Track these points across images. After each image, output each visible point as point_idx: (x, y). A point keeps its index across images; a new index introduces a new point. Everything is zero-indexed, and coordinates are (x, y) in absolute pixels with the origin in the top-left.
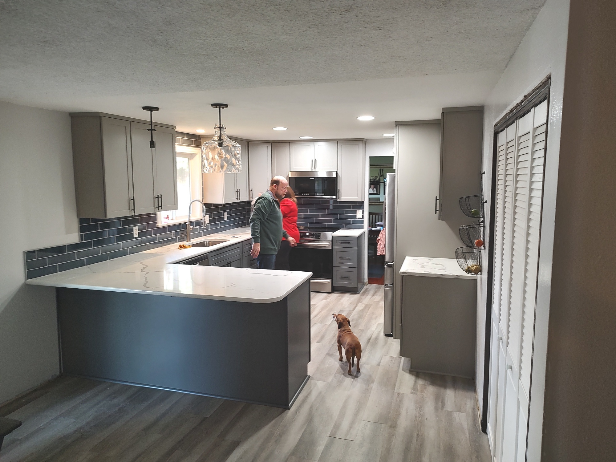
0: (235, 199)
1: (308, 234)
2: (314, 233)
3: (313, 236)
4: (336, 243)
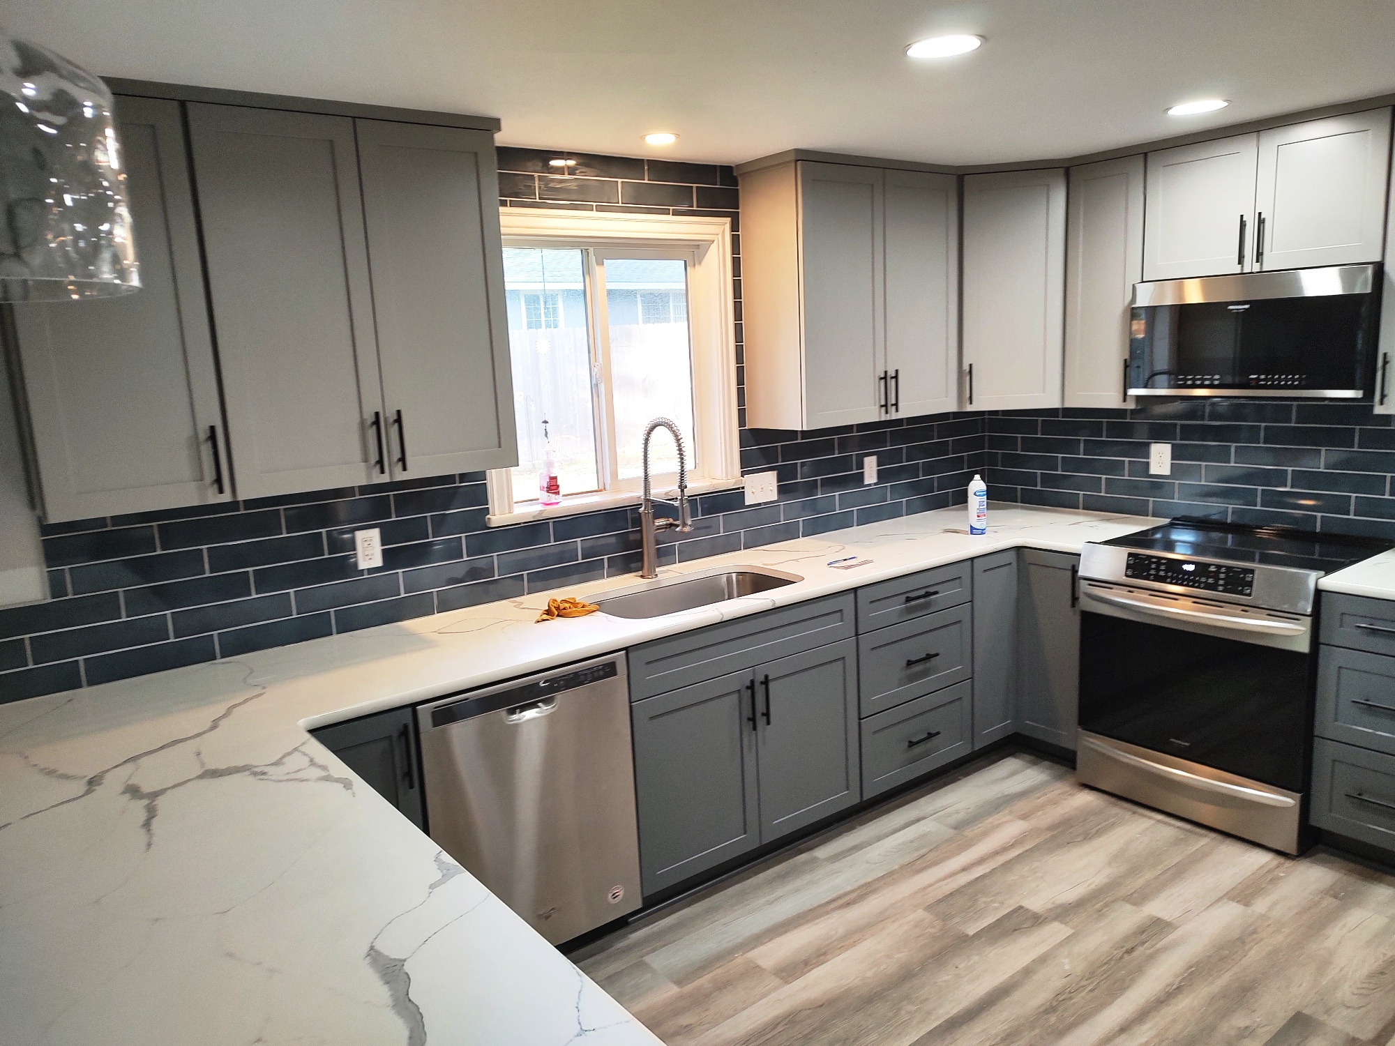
0: (877, 407)
1: (1191, 568)
2: (1225, 566)
3: (1217, 579)
4: (1341, 626)
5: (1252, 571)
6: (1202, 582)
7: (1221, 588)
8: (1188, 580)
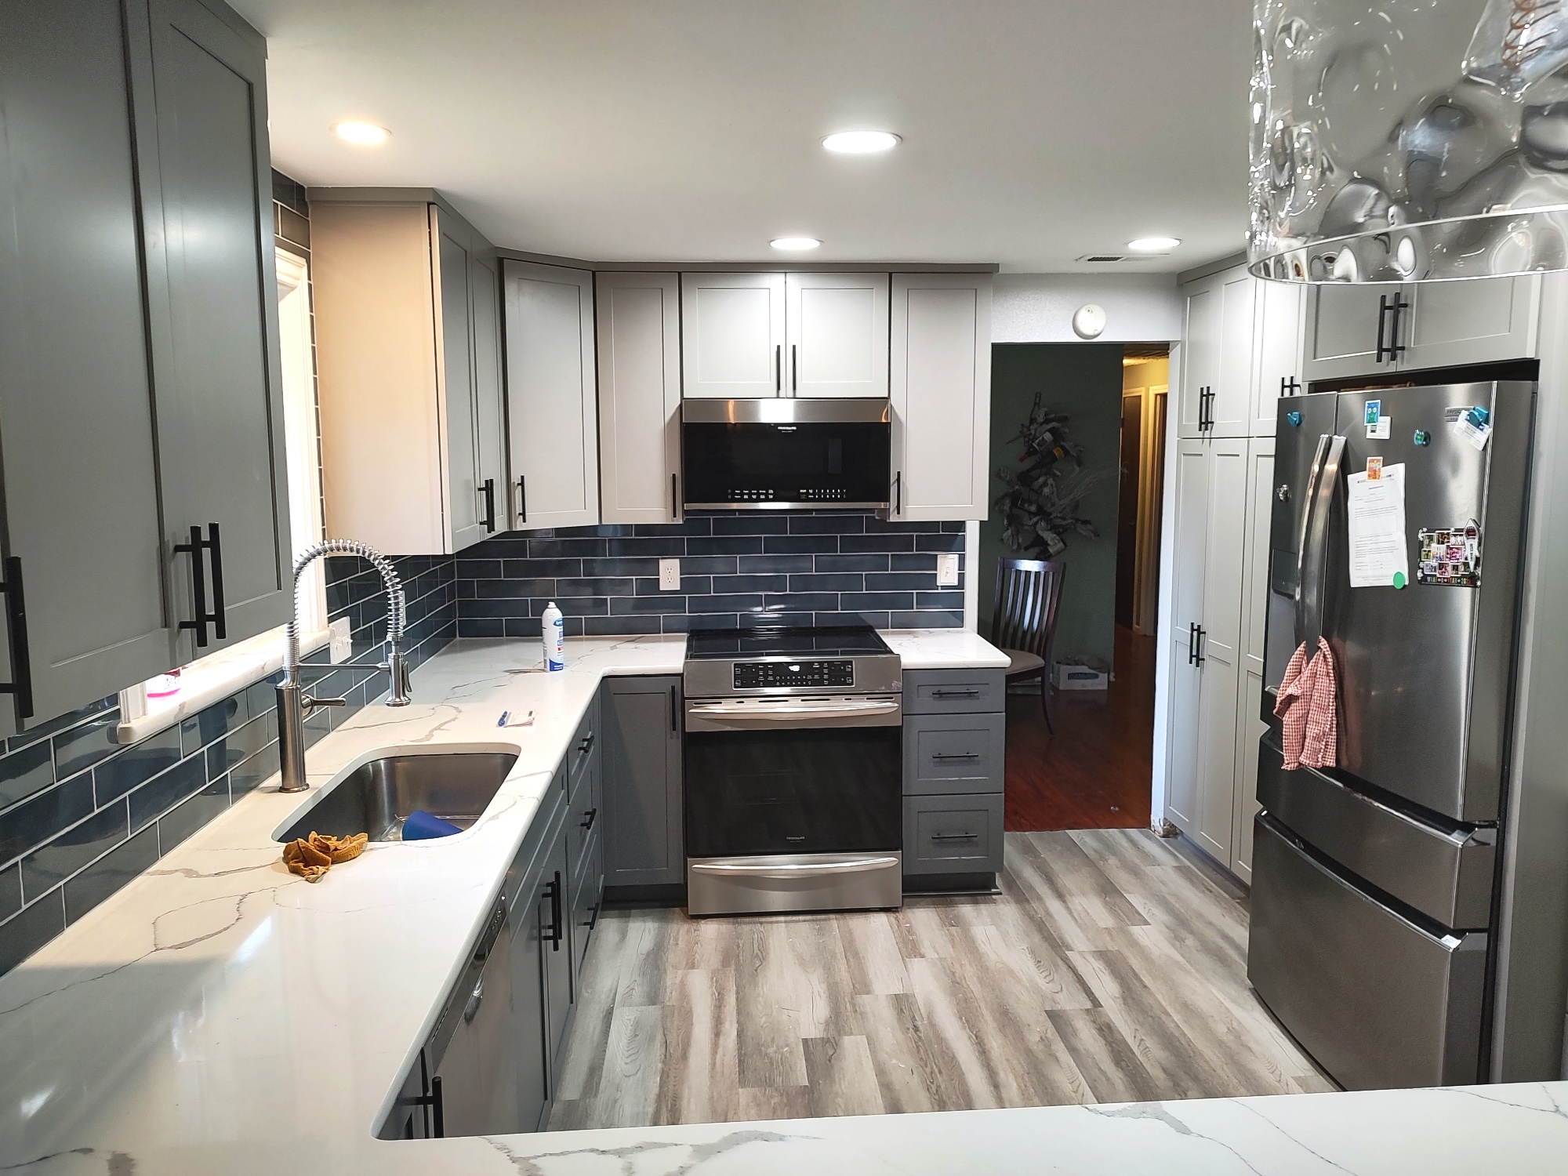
0: (478, 526)
1: (796, 668)
2: (826, 662)
3: (822, 674)
4: (918, 697)
5: (850, 663)
6: (810, 680)
7: (826, 682)
8: (796, 680)
